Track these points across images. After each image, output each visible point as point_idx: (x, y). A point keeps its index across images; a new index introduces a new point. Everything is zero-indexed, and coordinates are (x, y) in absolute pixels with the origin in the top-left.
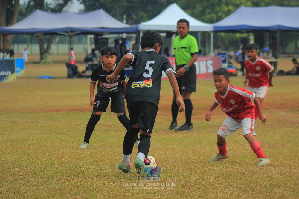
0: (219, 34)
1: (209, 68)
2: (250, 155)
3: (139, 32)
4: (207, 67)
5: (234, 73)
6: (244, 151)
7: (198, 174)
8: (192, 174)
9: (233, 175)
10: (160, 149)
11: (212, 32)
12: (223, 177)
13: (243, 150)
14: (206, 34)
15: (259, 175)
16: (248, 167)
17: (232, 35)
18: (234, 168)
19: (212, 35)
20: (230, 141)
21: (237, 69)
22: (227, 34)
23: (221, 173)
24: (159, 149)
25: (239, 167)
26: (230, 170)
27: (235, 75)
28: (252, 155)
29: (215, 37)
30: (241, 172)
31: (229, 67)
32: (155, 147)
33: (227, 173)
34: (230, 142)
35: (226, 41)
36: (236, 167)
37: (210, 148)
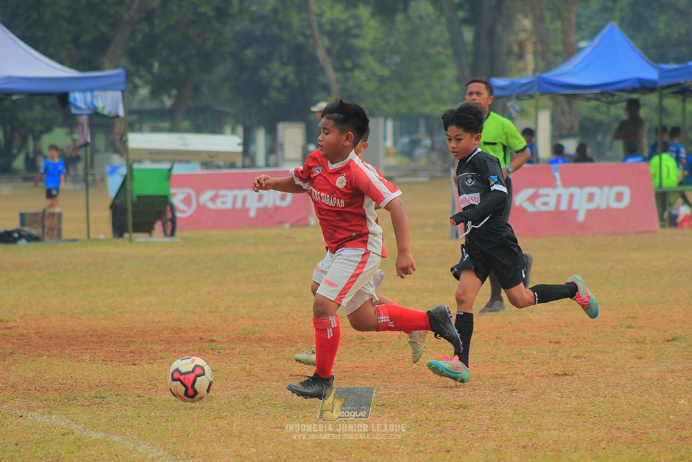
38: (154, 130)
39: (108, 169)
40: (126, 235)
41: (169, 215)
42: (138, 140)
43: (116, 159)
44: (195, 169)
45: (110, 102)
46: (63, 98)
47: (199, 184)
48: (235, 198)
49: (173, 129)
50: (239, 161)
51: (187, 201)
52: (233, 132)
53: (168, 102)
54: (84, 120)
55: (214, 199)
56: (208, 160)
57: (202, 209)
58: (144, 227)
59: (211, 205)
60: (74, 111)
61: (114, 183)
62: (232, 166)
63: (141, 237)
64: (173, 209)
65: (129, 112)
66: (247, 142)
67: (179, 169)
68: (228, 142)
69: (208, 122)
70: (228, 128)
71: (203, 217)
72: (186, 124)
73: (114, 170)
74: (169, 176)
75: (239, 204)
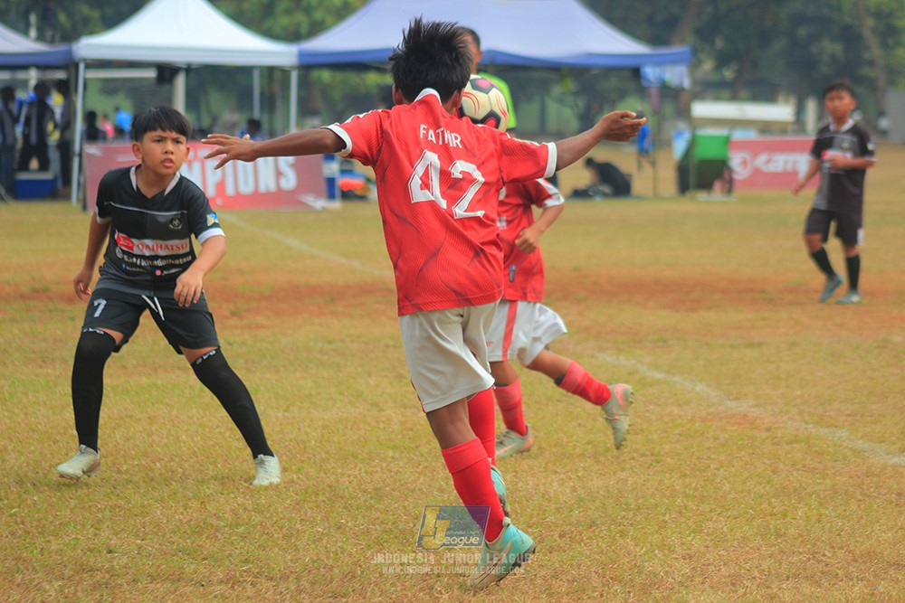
0: (315, 74)
1: (285, 176)
2: (400, 436)
3: (76, 66)
4: (279, 174)
5: (359, 193)
6: (382, 426)
7: (243, 493)
8: (226, 492)
9: (347, 494)
10: (131, 417)
11: (293, 67)
12: (316, 501)
13: (377, 422)
14: (278, 75)
15: (423, 496)
16: (391, 471)
17: (353, 78)
18: (349, 476)
19: (294, 77)
20: (341, 394)
21: (368, 180)
22: (339, 76)
23: (310, 490)
24: (127, 416)
25: (366, 473)
26: (337, 481)
27: (362, 198)
28: (403, 436)
29: (304, 84)
30: (370, 487)
31: (343, 172)
32: (115, 411)
33: (328, 489)
34: (342, 397)
35: (337, 95)
36: (357, 472)
37: (280, 415)
38: (717, 99)
39: (673, 133)
40: (688, 195)
41: (726, 175)
42: (701, 109)
43: (682, 125)
44: (751, 135)
45: (677, 75)
46: (636, 72)
47: (754, 148)
48: (786, 162)
49: (734, 98)
50: (790, 128)
51: (744, 163)
52: (787, 102)
53: (728, 74)
54: (654, 92)
56: (765, 127)
58: (705, 185)
59: (765, 169)
60: (644, 83)
61: (679, 147)
62: (784, 132)
63: (702, 196)
64: (730, 170)
65: (695, 82)
66: (800, 111)
67: (739, 135)
68: (781, 112)
69: (764, 93)
70: (781, 99)
71: (758, 178)
72: (744, 93)
73: (680, 134)
74: (727, 141)
75: (789, 168)
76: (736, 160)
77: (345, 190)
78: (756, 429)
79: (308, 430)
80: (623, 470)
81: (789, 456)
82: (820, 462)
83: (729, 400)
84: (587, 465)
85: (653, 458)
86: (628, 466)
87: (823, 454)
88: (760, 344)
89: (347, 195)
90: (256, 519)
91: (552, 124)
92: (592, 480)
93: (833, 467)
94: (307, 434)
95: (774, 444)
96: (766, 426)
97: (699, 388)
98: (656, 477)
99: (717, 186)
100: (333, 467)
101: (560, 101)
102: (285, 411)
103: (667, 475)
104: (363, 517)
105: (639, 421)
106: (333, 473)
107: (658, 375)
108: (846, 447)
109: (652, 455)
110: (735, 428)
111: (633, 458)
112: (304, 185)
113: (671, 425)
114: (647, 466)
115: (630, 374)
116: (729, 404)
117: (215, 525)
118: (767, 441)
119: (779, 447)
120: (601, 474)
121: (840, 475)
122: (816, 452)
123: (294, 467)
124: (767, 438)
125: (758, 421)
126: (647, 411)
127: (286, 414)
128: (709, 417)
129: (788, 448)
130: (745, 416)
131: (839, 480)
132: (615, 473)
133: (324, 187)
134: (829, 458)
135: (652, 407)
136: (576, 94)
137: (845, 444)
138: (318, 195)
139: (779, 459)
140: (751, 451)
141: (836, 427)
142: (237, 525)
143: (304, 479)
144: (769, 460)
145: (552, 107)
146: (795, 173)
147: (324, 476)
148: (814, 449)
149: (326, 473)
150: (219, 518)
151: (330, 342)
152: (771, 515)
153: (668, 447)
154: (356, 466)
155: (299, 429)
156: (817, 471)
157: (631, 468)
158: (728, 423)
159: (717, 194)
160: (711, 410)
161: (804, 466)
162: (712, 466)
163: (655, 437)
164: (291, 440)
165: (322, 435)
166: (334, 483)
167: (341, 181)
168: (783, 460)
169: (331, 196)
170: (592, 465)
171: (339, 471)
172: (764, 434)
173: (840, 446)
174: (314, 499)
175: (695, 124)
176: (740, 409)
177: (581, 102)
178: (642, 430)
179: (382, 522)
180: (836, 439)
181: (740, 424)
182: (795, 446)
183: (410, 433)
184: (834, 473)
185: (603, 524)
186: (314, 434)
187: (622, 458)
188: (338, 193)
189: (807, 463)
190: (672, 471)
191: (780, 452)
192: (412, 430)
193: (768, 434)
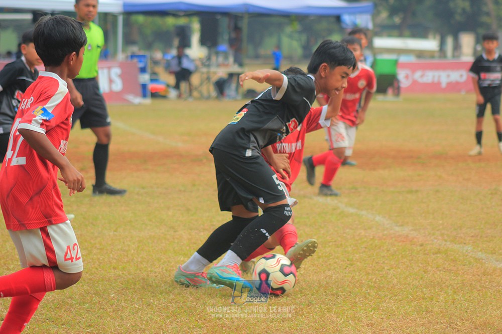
0: (134, 18)
1: (115, 83)
2: (188, 248)
4: (111, 81)
5: (162, 93)
6: (176, 241)
11: (120, 13)
12: (134, 289)
13: (173, 239)
14: (110, 18)
17: (158, 20)
18: (155, 273)
19: (120, 19)
20: (150, 220)
21: (168, 86)
22: (150, 19)
23: (131, 281)
25: (166, 270)
26: (148, 276)
27: (164, 97)
29: (127, 24)
31: (152, 80)
33: (142, 281)
35: (148, 31)
36: (160, 270)
37: (111, 234)
38: (390, 36)
41: (395, 84)
42: (380, 42)
44: (412, 59)
45: (364, 21)
46: (338, 19)
47: (413, 67)
48: (434, 77)
49: (401, 35)
50: (437, 55)
51: (407, 77)
52: (434, 38)
53: (397, 20)
55: (422, 76)
56: (420, 54)
57: (415, 82)
58: (382, 90)
59: (420, 80)
60: (344, 26)
62: (432, 57)
63: (380, 98)
64: (398, 81)
65: (375, 25)
66: (442, 44)
67: (403, 59)
68: (430, 44)
69: (419, 32)
70: (431, 36)
71: (416, 86)
72: (407, 32)
74: (396, 63)
75: (436, 80)
76: (402, 75)
77: (154, 92)
78: (414, 244)
79: (129, 244)
80: (329, 270)
81: (435, 262)
82: (454, 266)
83: (397, 226)
84: (306, 266)
85: (348, 262)
86: (332, 268)
87: (456, 261)
88: (417, 191)
89: (155, 95)
90: (96, 299)
91: (285, 51)
92: (309, 276)
93: (463, 269)
94: (129, 246)
95: (425, 254)
96: (420, 243)
97: (378, 218)
98: (350, 274)
99: (390, 91)
100: (146, 267)
101: (290, 37)
102: (114, 231)
103: (357, 273)
104: (165, 298)
105: (339, 239)
106: (145, 271)
107: (352, 210)
108: (471, 257)
109: (348, 260)
110: (400, 244)
111: (336, 263)
112: (127, 88)
113: (360, 242)
114: (344, 267)
115: (334, 209)
116: (397, 229)
117: (70, 303)
118: (421, 252)
119: (428, 256)
120: (315, 272)
121: (467, 274)
122: (452, 259)
123: (120, 267)
124: (421, 250)
125: (415, 240)
126: (344, 233)
127: (115, 233)
128: (384, 237)
129: (434, 257)
130: (407, 236)
131: (466, 277)
132: (324, 272)
133: (139, 90)
134: (460, 263)
135: (348, 230)
136: (300, 32)
137: (470, 255)
138: (136, 95)
139: (428, 264)
140: (410, 259)
141: (465, 244)
142: (84, 303)
143: (127, 274)
144: (422, 264)
145: (285, 41)
146: (439, 83)
147: (140, 272)
148: (451, 258)
149: (140, 271)
150: (71, 298)
151: (143, 188)
152: (423, 299)
153: (358, 255)
154: (159, 266)
155: (124, 243)
156: (452, 272)
157: (335, 269)
158: (396, 240)
159: (390, 96)
160: (386, 232)
161: (444, 268)
162: (386, 268)
163: (350, 249)
164: (118, 250)
165: (138, 247)
166: (146, 277)
167: (151, 86)
168: (431, 264)
169: (144, 95)
170: (310, 267)
171: (149, 269)
172: (419, 248)
173: (467, 256)
174: (133, 287)
175: (375, 52)
176: (404, 232)
177: (304, 38)
178: (341, 245)
179: (176, 302)
180: (464, 251)
181: (404, 241)
182: (438, 255)
183: (195, 245)
184: (463, 273)
185: (316, 304)
186: (133, 246)
187: (328, 263)
188: (149, 94)
189: (446, 266)
190: (360, 271)
191: (429, 259)
192: (195, 243)
193: (422, 248)
